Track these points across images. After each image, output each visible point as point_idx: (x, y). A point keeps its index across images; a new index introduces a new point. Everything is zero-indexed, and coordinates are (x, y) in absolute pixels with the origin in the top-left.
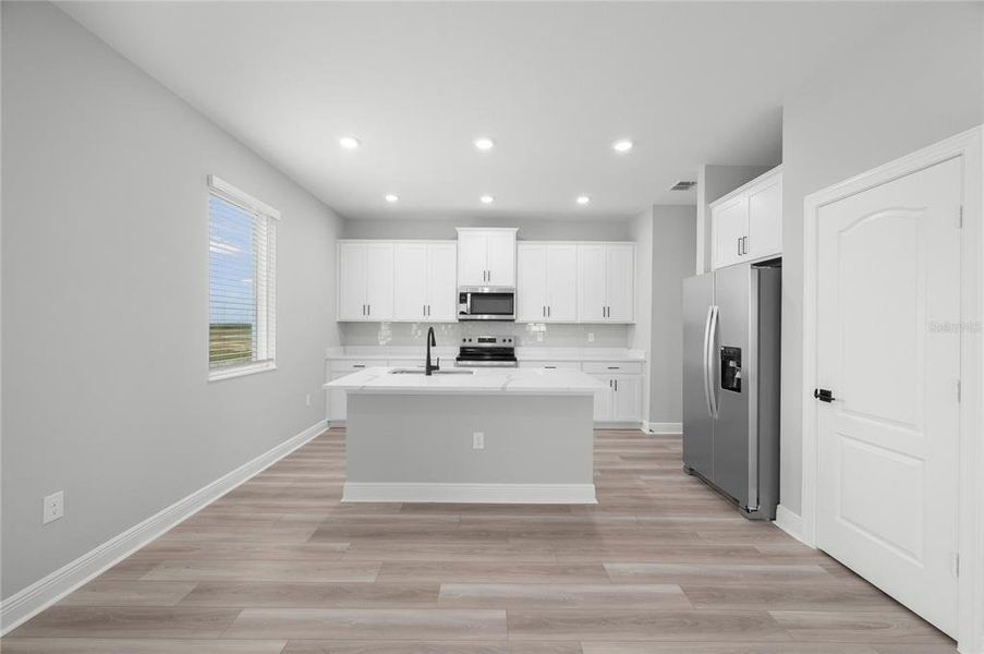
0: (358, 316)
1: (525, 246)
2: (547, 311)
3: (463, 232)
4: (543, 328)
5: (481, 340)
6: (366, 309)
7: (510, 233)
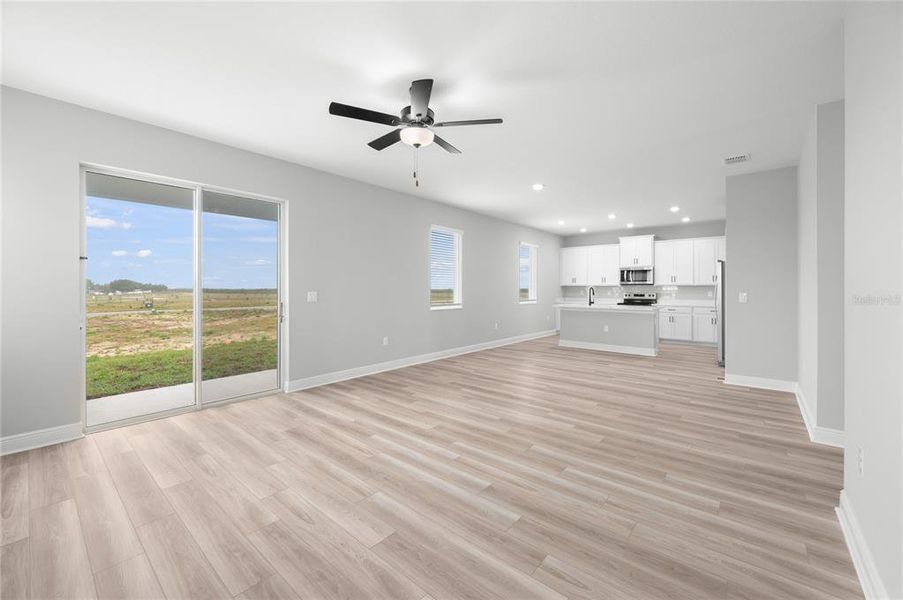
0: (569, 283)
1: (659, 244)
2: (674, 279)
3: (622, 240)
4: (676, 288)
5: (635, 295)
6: (574, 280)
7: (651, 237)
